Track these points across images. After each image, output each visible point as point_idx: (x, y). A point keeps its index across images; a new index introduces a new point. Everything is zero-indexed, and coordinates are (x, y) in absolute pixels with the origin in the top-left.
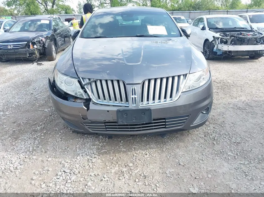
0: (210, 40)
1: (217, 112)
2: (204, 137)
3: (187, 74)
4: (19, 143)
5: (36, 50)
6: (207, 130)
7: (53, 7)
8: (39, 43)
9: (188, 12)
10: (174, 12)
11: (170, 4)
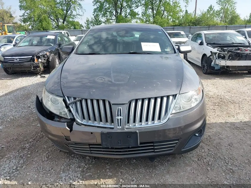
0: (208, 56)
1: (213, 132)
2: (197, 161)
3: (177, 94)
4: (4, 162)
5: (40, 63)
6: (201, 153)
7: (64, 23)
8: (44, 57)
9: (188, 27)
10: (175, 27)
11: (171, 20)
